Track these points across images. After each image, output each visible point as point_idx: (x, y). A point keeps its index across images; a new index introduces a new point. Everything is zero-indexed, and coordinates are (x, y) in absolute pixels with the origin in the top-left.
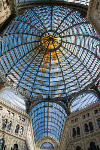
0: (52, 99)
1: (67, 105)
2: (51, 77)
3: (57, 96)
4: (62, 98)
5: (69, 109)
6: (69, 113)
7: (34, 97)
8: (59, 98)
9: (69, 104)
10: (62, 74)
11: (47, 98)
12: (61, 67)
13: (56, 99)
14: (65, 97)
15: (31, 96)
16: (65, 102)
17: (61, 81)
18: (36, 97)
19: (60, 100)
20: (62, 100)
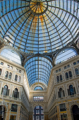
0: (41, 55)
1: (52, 59)
2: (39, 37)
3: (44, 52)
4: (49, 53)
5: (54, 62)
6: (54, 65)
7: (27, 53)
8: (46, 54)
9: (54, 58)
10: (48, 34)
11: (37, 54)
12: (47, 29)
13: (44, 54)
14: (51, 53)
15: (25, 53)
16: (51, 56)
17: (48, 40)
18: (28, 54)
19: (47, 55)
20: (49, 55)
